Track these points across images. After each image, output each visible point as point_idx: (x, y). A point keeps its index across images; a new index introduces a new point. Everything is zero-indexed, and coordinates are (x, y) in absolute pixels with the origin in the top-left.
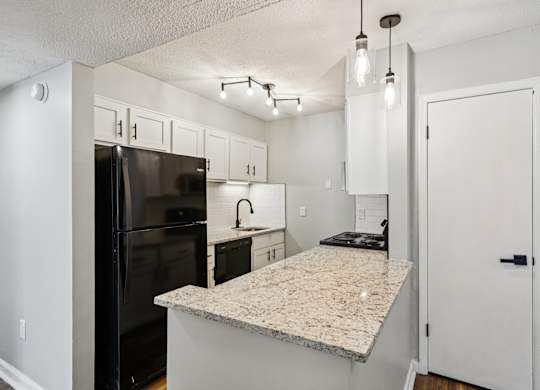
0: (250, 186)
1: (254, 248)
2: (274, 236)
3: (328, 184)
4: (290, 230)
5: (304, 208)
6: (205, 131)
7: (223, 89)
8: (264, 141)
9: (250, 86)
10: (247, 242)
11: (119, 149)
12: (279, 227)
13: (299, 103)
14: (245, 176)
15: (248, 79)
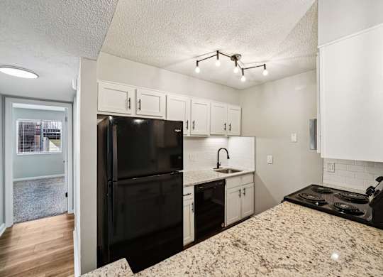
0: (228, 138)
1: (227, 187)
2: (244, 178)
3: (294, 138)
4: (259, 173)
5: (271, 157)
6: (191, 101)
7: (197, 65)
8: (239, 105)
9: (218, 58)
10: (221, 183)
11: (111, 118)
12: (249, 171)
13: (265, 68)
14: (223, 132)
15: (216, 53)
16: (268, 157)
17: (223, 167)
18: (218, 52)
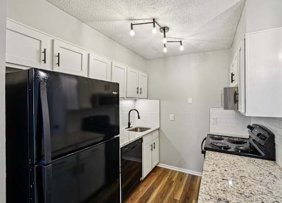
0: (135, 100)
2: (154, 134)
3: (190, 101)
4: (162, 129)
5: (173, 115)
6: (112, 63)
7: (132, 28)
9: (154, 26)
10: (140, 142)
12: (156, 128)
13: (181, 44)
14: (135, 95)
15: (152, 21)
16: (171, 115)
17: (133, 126)
18: (154, 19)
